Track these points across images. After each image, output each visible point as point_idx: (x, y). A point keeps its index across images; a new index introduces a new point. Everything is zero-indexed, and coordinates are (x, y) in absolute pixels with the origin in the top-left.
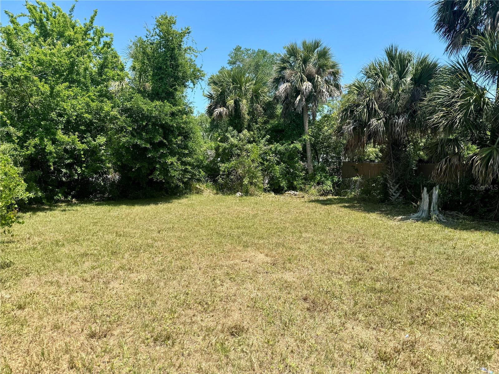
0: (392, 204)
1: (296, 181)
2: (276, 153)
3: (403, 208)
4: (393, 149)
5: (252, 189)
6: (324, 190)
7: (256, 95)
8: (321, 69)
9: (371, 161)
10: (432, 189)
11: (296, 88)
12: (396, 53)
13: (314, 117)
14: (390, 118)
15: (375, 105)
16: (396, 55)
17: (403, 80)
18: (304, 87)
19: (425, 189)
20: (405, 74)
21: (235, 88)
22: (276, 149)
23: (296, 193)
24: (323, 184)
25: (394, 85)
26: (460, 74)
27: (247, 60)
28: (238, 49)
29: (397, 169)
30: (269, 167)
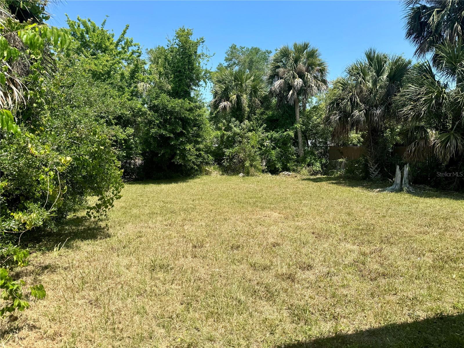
0: (372, 180)
1: (289, 163)
2: (272, 139)
3: (381, 183)
4: (372, 135)
5: (252, 170)
6: (313, 171)
7: (254, 91)
8: (310, 67)
9: (354, 145)
10: (404, 167)
11: (289, 84)
12: (374, 55)
13: (304, 107)
14: (369, 110)
15: (357, 99)
16: (374, 57)
17: (380, 77)
18: (296, 83)
19: (398, 167)
20: (382, 72)
21: (236, 85)
22: (272, 136)
23: (289, 173)
24: (312, 165)
25: (372, 82)
26: (424, 75)
27: (242, 57)
28: (234, 47)
29: (376, 151)
30: (266, 151)
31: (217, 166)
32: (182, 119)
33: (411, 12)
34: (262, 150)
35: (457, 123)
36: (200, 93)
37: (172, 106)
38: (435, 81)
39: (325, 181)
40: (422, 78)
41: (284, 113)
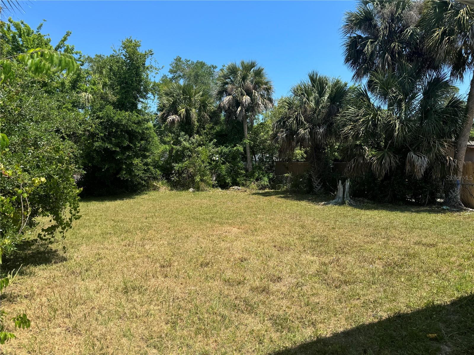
0: (315, 194)
1: (238, 178)
2: (221, 154)
3: (324, 197)
4: (315, 152)
5: (202, 185)
6: (262, 185)
7: (203, 106)
8: (257, 85)
9: (298, 161)
10: (345, 181)
11: (237, 100)
12: (317, 77)
13: (252, 123)
14: (313, 128)
15: (302, 118)
16: (316, 78)
17: (322, 98)
18: (244, 100)
19: (340, 182)
20: (324, 94)
21: (185, 99)
22: (222, 151)
23: (239, 188)
24: (261, 180)
25: (315, 102)
26: (361, 98)
27: (187, 70)
28: (178, 60)
29: (319, 167)
30: (216, 166)
31: (165, 181)
32: (128, 132)
33: (348, 41)
34: (212, 164)
35: (390, 142)
36: (148, 106)
37: (118, 119)
38: (371, 104)
39: (273, 195)
40: (360, 101)
41: (233, 128)
